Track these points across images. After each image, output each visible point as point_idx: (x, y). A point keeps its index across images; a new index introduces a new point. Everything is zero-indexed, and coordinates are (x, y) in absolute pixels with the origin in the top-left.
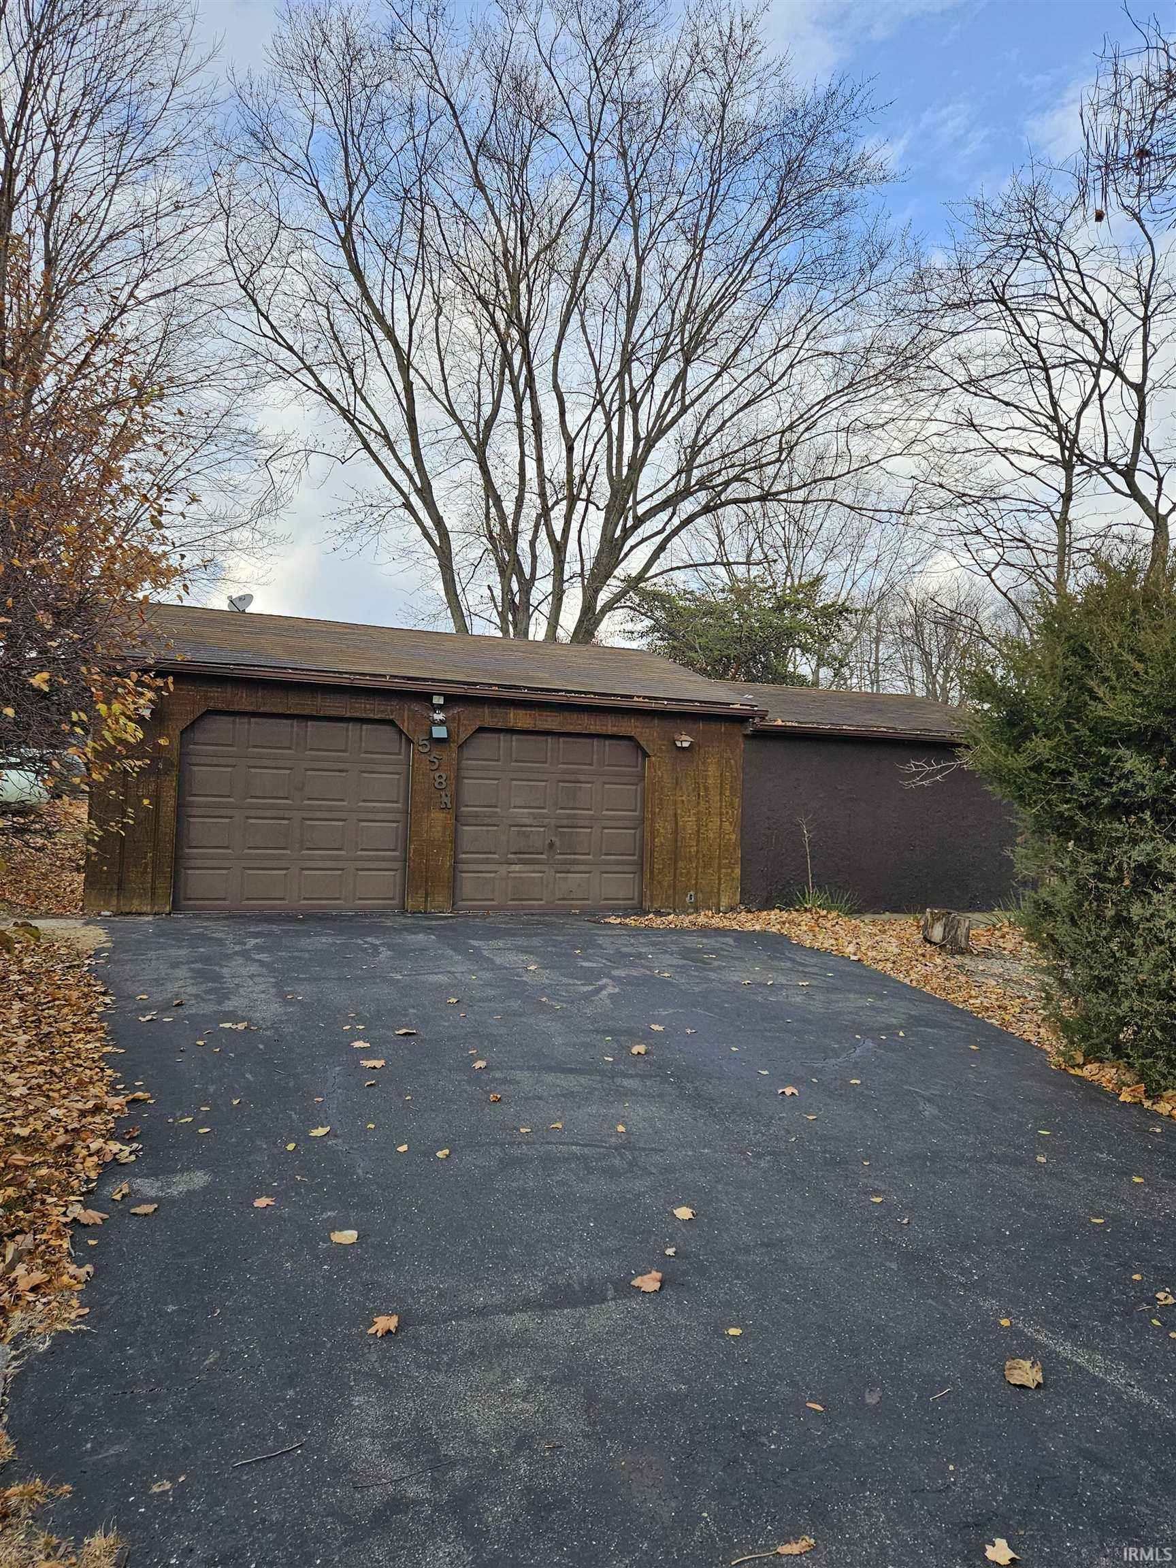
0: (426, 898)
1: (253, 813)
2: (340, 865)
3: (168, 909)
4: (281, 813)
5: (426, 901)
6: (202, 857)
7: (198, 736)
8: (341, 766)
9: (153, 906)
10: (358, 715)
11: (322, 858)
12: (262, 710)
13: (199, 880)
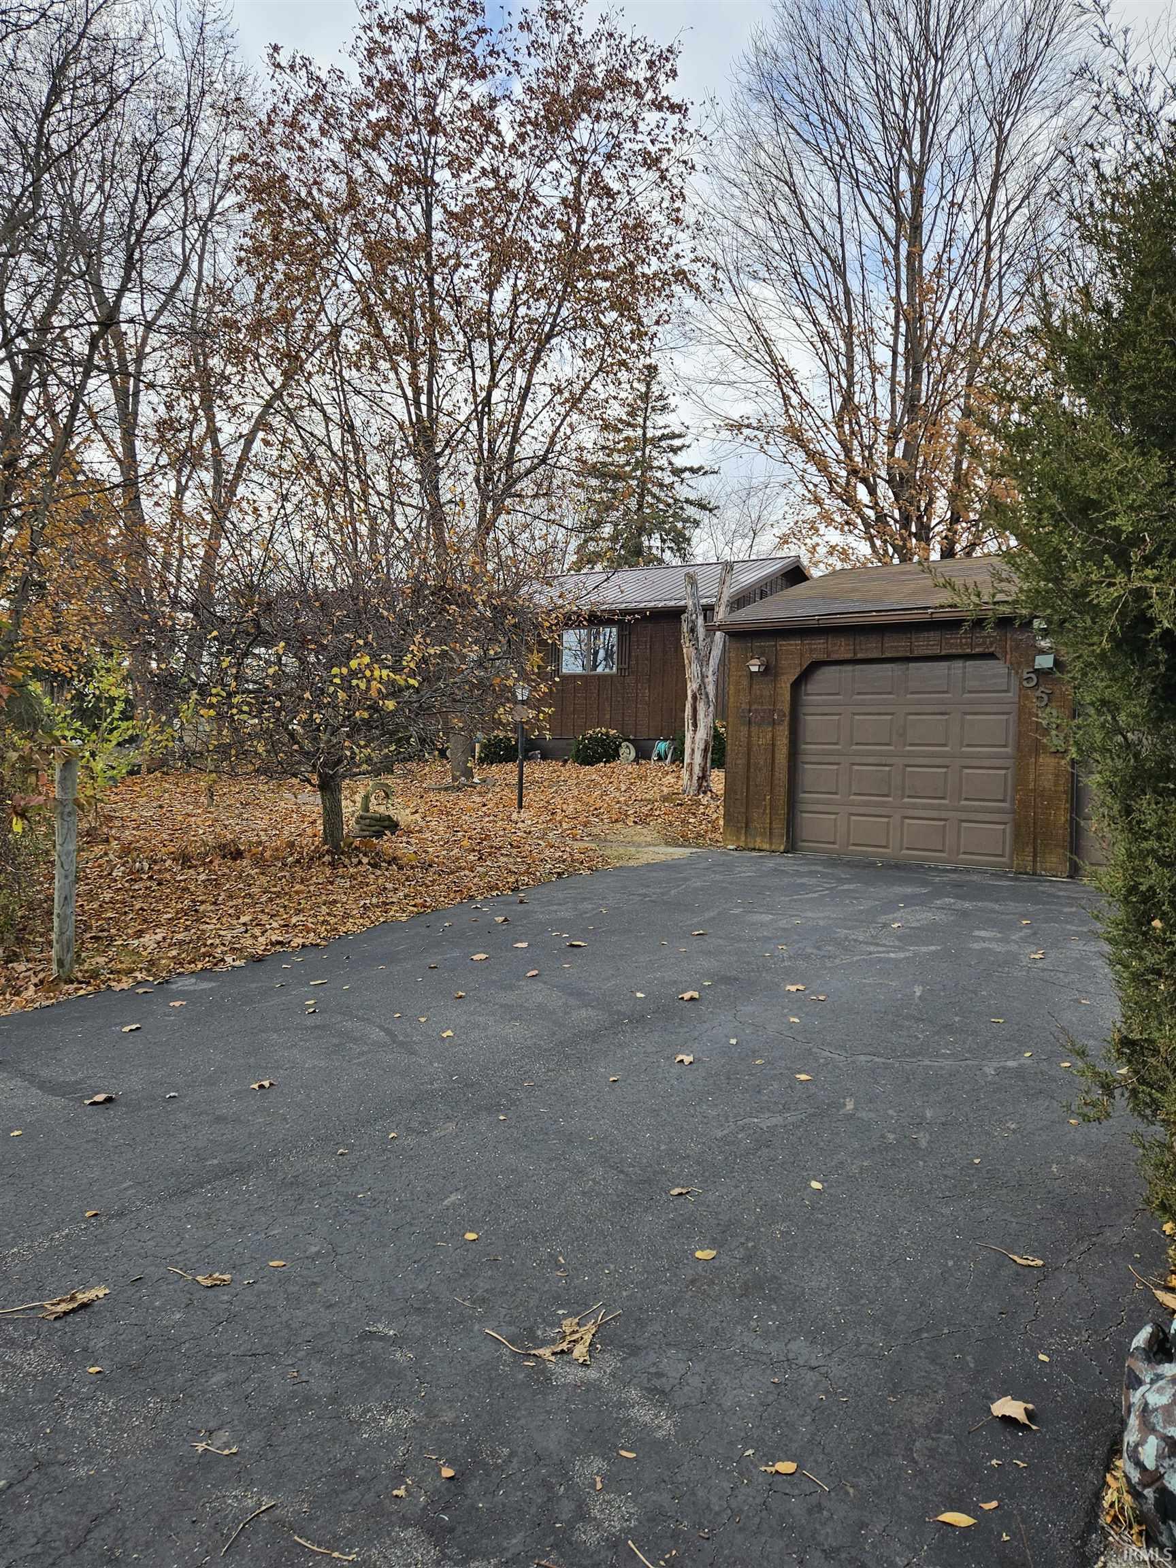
0: (1035, 856)
1: (857, 760)
2: (944, 815)
3: (782, 848)
4: (883, 760)
5: (1034, 861)
6: (818, 802)
7: (811, 688)
8: (943, 708)
9: (771, 844)
10: (954, 651)
11: (924, 807)
12: (859, 656)
13: (813, 822)
